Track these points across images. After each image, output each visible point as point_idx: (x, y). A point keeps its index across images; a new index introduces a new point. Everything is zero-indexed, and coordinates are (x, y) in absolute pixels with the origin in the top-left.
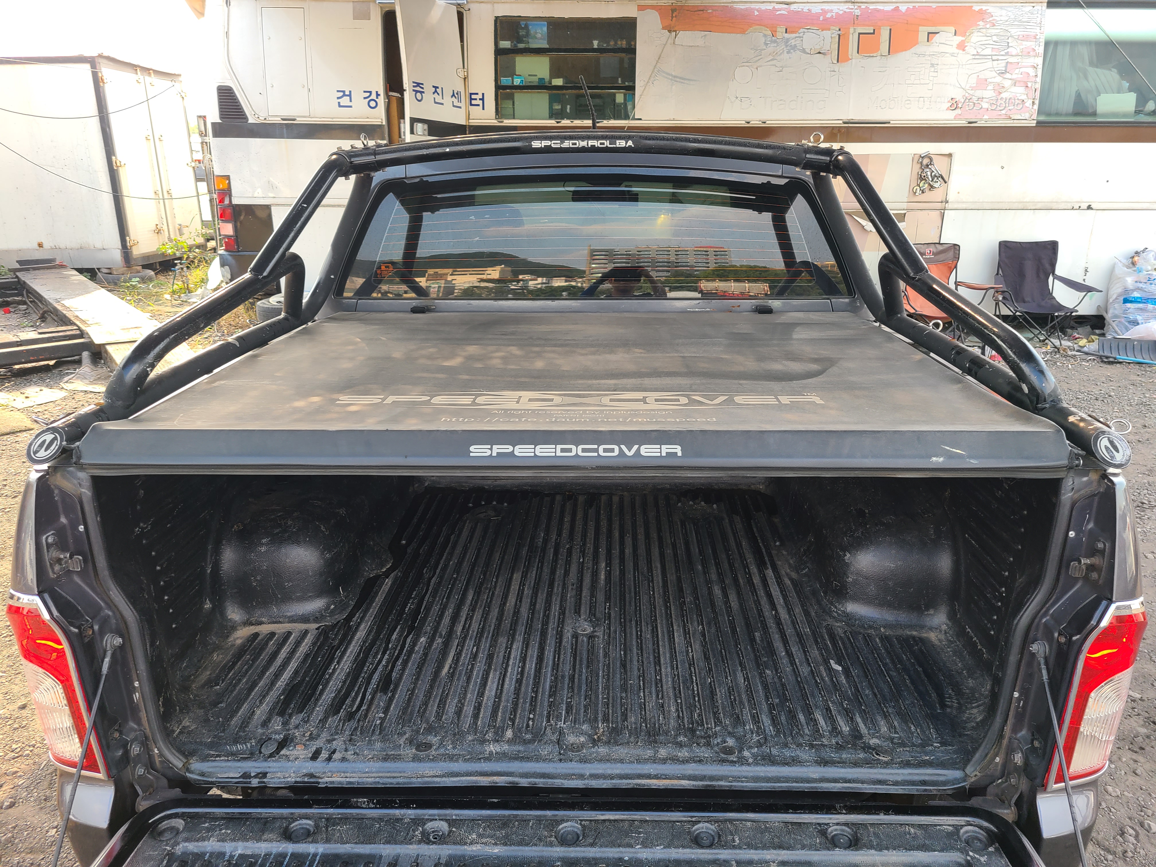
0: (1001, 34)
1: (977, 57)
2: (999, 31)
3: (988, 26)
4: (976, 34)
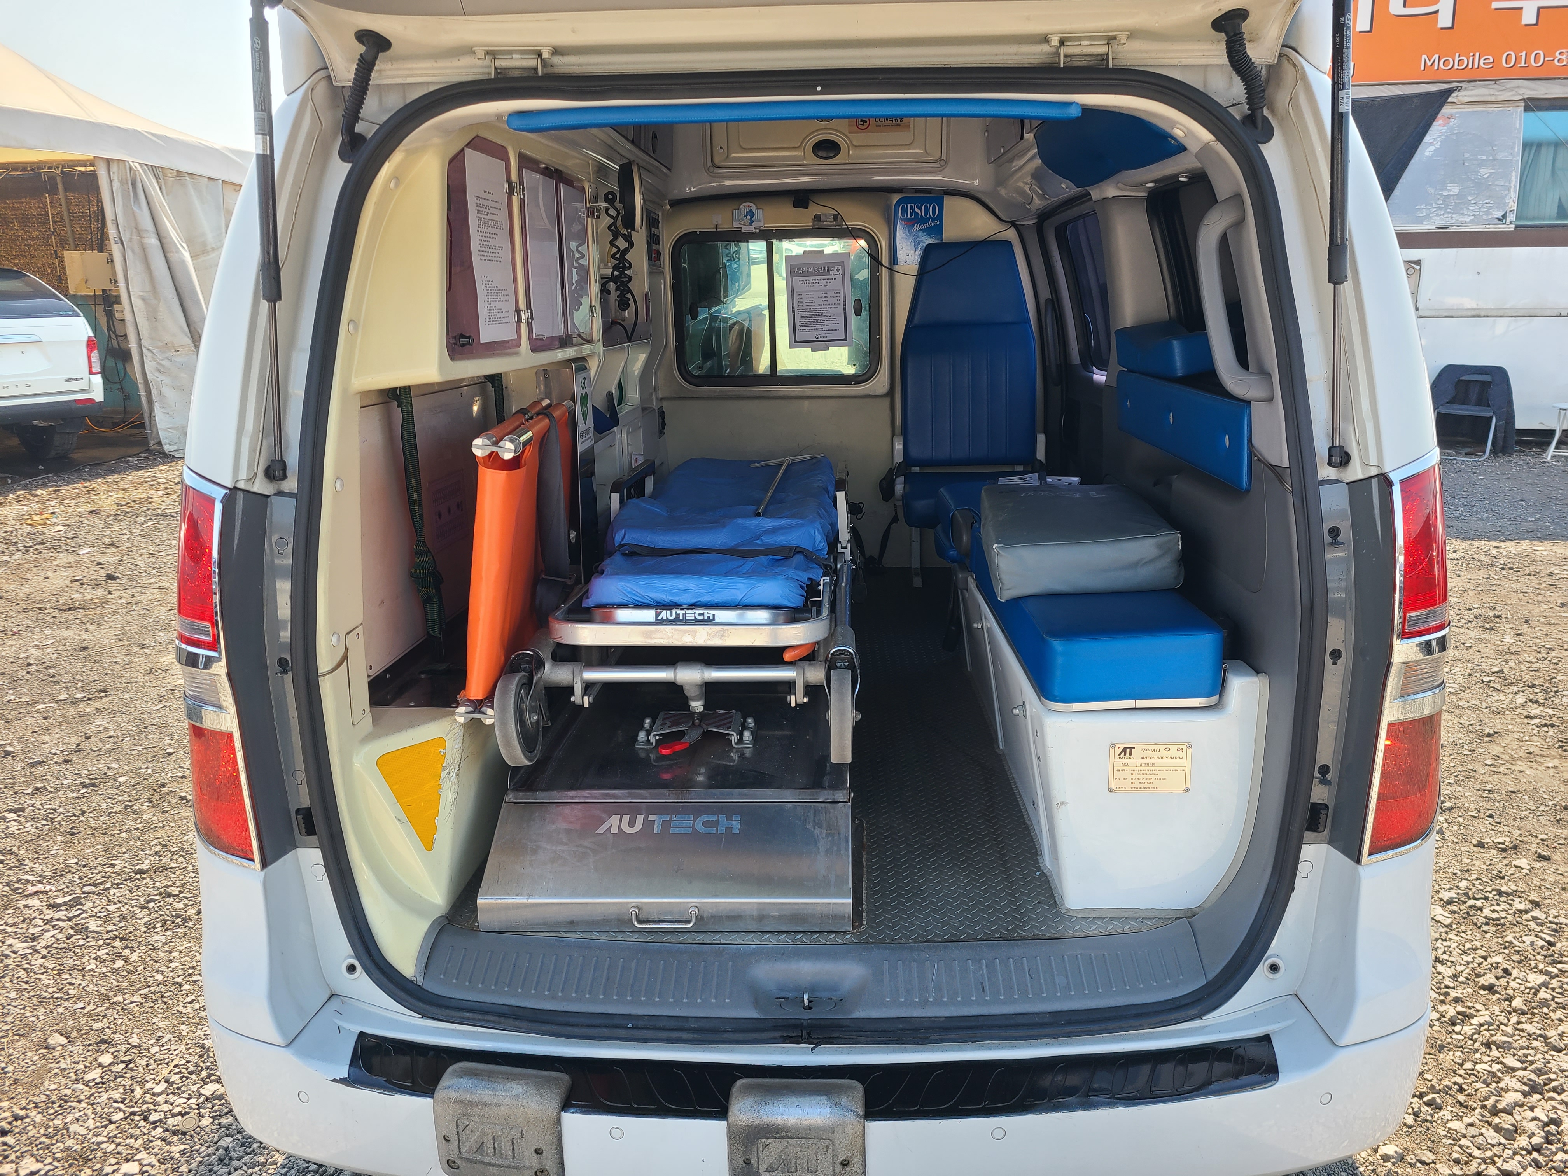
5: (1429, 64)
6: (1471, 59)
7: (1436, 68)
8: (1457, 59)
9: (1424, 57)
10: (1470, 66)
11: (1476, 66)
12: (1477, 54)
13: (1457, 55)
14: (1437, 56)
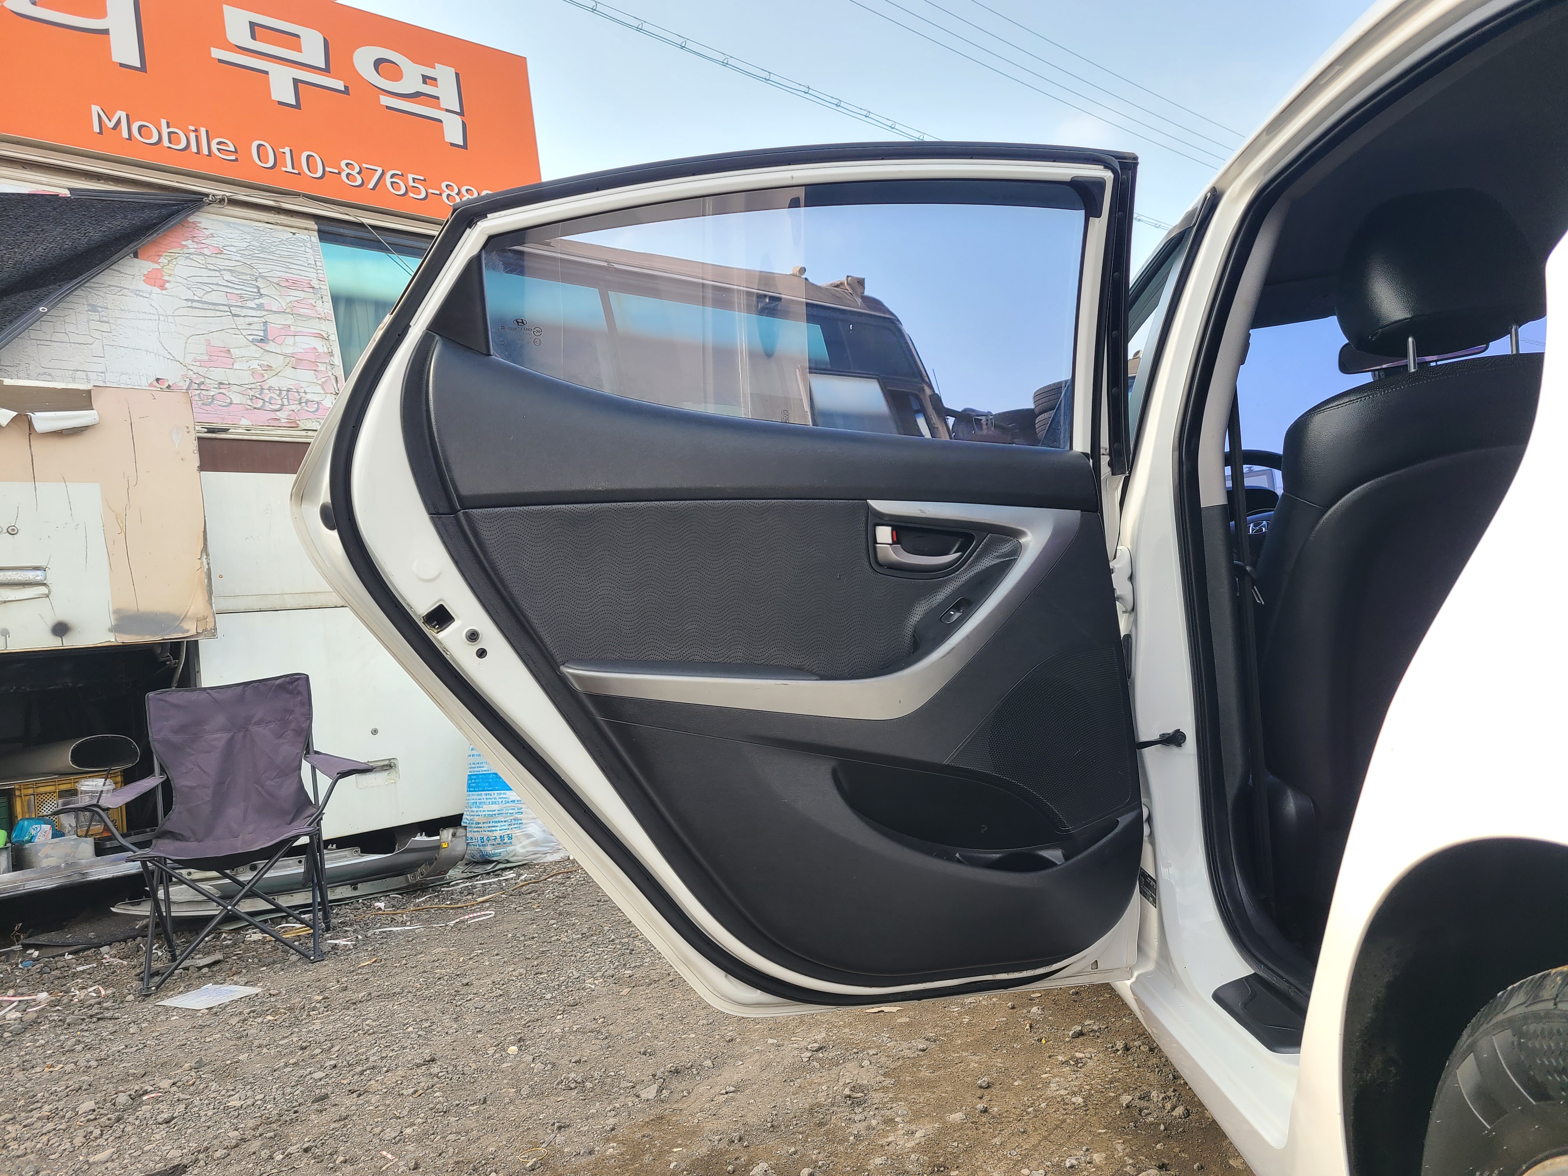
0: (237, 269)
1: (195, 304)
2: (233, 264)
3: (206, 251)
4: (182, 261)
5: (111, 125)
6: (192, 136)
7: (125, 135)
8: (165, 131)
9: (95, 109)
10: (194, 149)
11: (206, 152)
12: (203, 131)
13: (164, 122)
14: (122, 114)
